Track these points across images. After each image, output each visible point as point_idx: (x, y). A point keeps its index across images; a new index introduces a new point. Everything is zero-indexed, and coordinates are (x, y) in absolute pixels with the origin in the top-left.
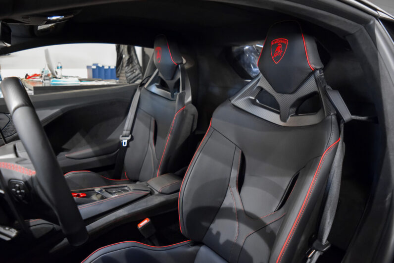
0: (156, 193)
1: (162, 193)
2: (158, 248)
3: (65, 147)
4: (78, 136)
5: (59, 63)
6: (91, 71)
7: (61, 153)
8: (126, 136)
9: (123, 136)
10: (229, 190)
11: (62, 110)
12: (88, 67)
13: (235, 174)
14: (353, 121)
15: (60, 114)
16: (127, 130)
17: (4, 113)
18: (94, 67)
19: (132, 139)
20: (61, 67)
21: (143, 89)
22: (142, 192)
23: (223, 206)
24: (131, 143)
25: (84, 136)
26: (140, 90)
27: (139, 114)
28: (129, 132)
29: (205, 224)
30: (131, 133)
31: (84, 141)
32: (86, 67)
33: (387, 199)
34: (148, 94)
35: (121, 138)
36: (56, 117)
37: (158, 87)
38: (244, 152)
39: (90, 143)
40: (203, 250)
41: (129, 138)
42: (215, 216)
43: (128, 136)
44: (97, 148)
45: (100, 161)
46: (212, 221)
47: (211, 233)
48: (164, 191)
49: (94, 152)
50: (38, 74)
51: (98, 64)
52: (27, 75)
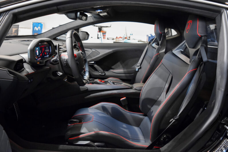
0: (134, 89)
1: (135, 89)
2: (127, 111)
3: (112, 67)
4: (119, 63)
5: (132, 32)
6: (148, 37)
7: (111, 70)
8: (138, 66)
9: (137, 66)
10: (163, 93)
11: (113, 51)
12: (147, 36)
13: (167, 86)
14: (208, 61)
15: (112, 52)
16: (139, 64)
17: (91, 49)
18: (150, 36)
19: (140, 68)
20: (132, 34)
21: (150, 45)
22: (127, 86)
23: (158, 100)
24: (140, 70)
25: (121, 64)
26: (148, 45)
27: (146, 57)
28: (139, 65)
29: (149, 106)
30: (141, 65)
31: (121, 66)
32: (146, 35)
33: (213, 103)
34: (151, 47)
35: (136, 67)
36: (110, 53)
37: (156, 44)
38: (173, 77)
39: (124, 68)
40: (146, 118)
41: (139, 67)
42: (154, 104)
43: (139, 66)
44: (125, 70)
45: (126, 76)
46: (152, 106)
47: (150, 111)
48: (137, 89)
49: (124, 72)
50: (121, 37)
51: (152, 34)
52: (117, 37)
